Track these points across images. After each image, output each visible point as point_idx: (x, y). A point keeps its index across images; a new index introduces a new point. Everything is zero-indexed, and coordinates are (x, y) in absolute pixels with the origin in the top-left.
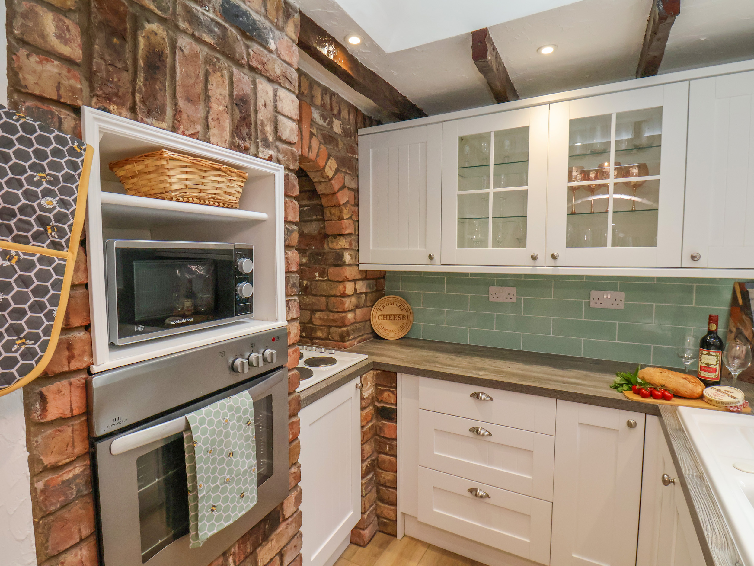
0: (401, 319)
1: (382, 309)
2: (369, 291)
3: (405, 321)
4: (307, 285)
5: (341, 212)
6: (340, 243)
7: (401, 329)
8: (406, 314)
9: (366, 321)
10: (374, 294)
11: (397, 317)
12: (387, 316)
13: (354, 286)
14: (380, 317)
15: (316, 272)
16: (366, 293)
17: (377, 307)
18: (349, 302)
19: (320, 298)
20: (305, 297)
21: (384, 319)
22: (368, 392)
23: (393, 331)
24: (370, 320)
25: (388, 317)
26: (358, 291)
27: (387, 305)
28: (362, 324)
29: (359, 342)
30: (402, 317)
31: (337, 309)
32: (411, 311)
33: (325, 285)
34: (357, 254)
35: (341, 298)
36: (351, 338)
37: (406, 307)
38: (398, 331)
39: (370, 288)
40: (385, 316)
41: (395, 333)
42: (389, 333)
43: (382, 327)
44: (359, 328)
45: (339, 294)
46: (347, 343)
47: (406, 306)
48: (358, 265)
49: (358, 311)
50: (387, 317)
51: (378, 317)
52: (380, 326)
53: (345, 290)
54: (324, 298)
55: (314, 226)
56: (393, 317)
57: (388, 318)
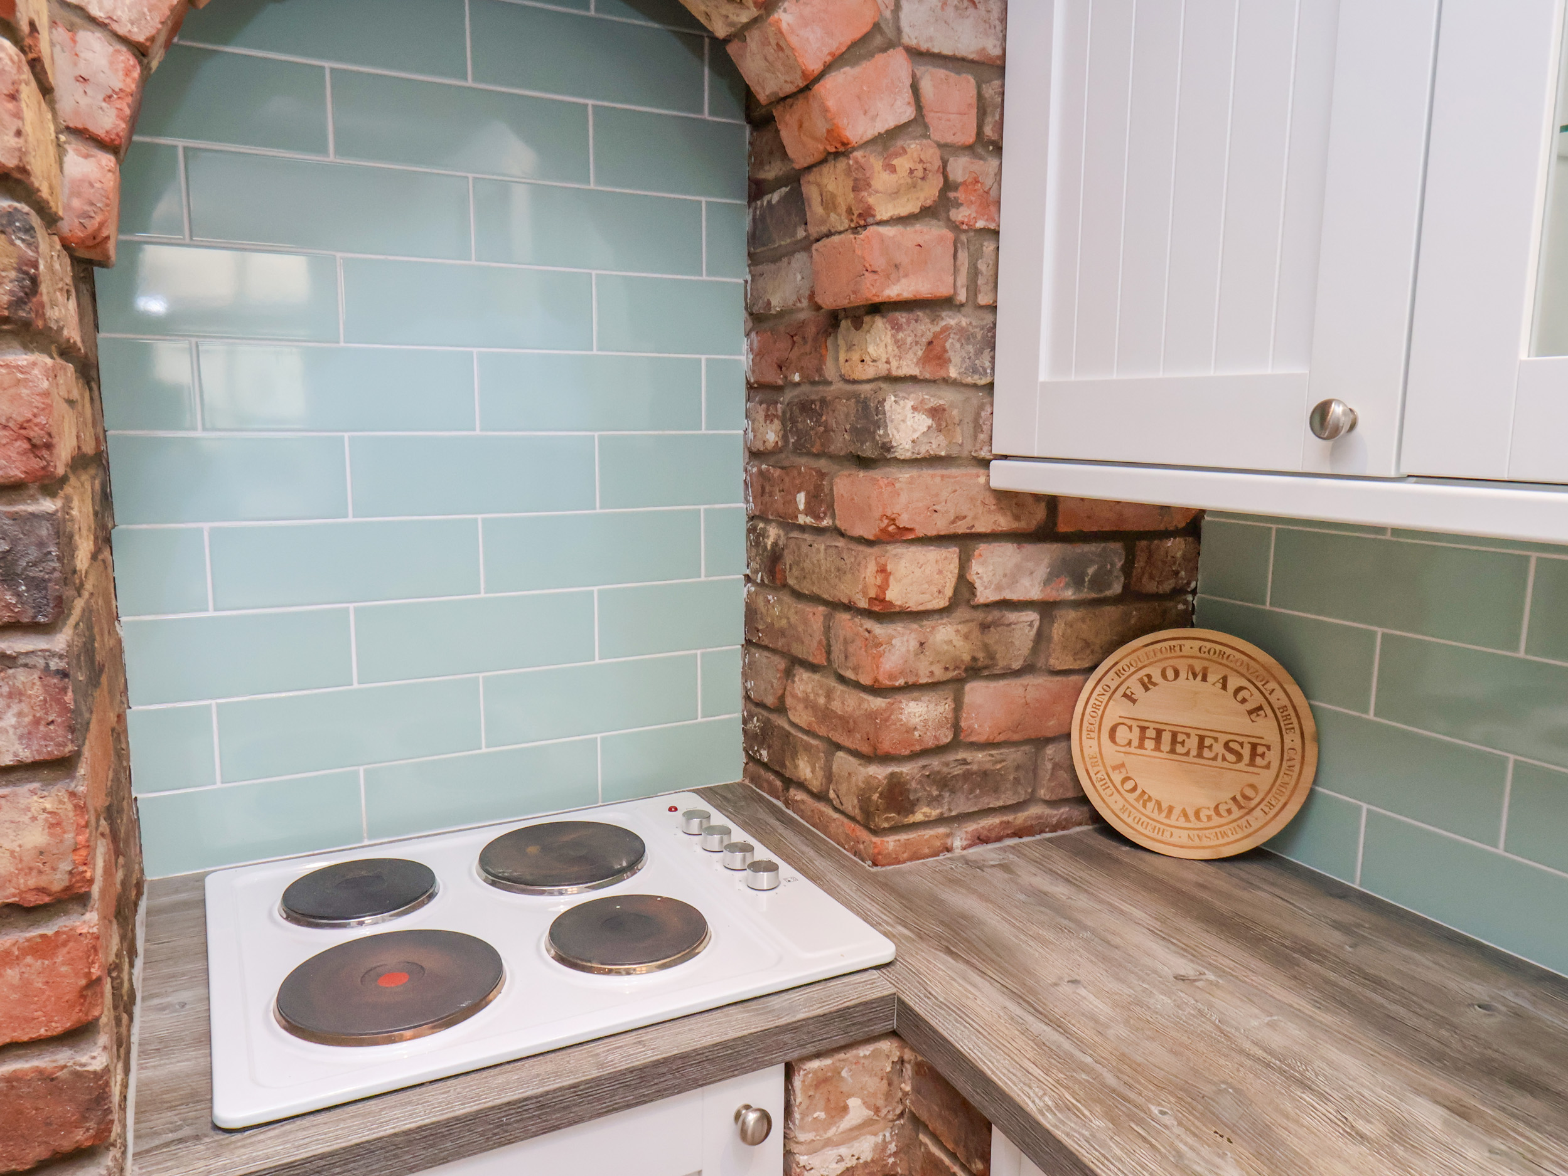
0: (1239, 757)
1: (1138, 691)
2: (1069, 594)
3: (1266, 777)
4: (775, 544)
5: (860, 185)
6: (871, 349)
7: (1236, 813)
8: (1272, 737)
9: (1041, 742)
10: (1112, 612)
11: (1219, 748)
12: (1159, 732)
13: (953, 567)
14: (1122, 734)
15: (799, 492)
16: (1046, 608)
17: (1111, 680)
18: (913, 644)
19: (808, 608)
20: (770, 597)
21: (1141, 746)
22: (843, 1150)
23: (1185, 815)
24: (1068, 736)
25: (1166, 737)
26: (985, 595)
27: (1170, 674)
28: (1013, 756)
29: (981, 839)
30: (1246, 752)
31: (855, 669)
32: (1309, 726)
33: (822, 555)
34: (981, 407)
35: (869, 624)
36: (918, 817)
37: (1278, 698)
38: (1216, 820)
39: (1078, 581)
40: (1151, 733)
41: (1194, 824)
42: (1162, 817)
43: (1129, 785)
44: (985, 774)
45: (863, 604)
46: (891, 842)
47: (1279, 693)
48: (985, 463)
49: (977, 693)
50: (1158, 739)
51: (1113, 731)
52: (1117, 778)
53: (883, 587)
54: (821, 609)
55: (799, 277)
56: (1192, 743)
57: (1166, 745)
